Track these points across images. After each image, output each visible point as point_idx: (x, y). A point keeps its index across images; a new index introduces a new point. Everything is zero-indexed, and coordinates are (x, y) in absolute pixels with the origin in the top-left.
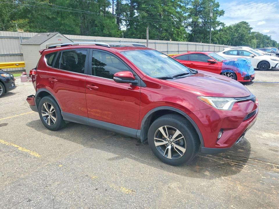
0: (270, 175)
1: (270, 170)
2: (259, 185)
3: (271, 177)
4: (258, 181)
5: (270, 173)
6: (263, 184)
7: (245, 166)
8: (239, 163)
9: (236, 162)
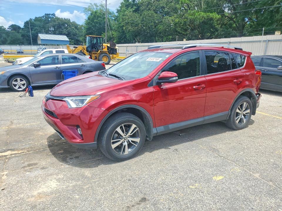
0: (27, 145)
1: (29, 148)
2: (32, 138)
3: (26, 144)
4: (33, 140)
5: (28, 146)
6: (29, 139)
7: (47, 143)
8: (52, 143)
9: (55, 143)
